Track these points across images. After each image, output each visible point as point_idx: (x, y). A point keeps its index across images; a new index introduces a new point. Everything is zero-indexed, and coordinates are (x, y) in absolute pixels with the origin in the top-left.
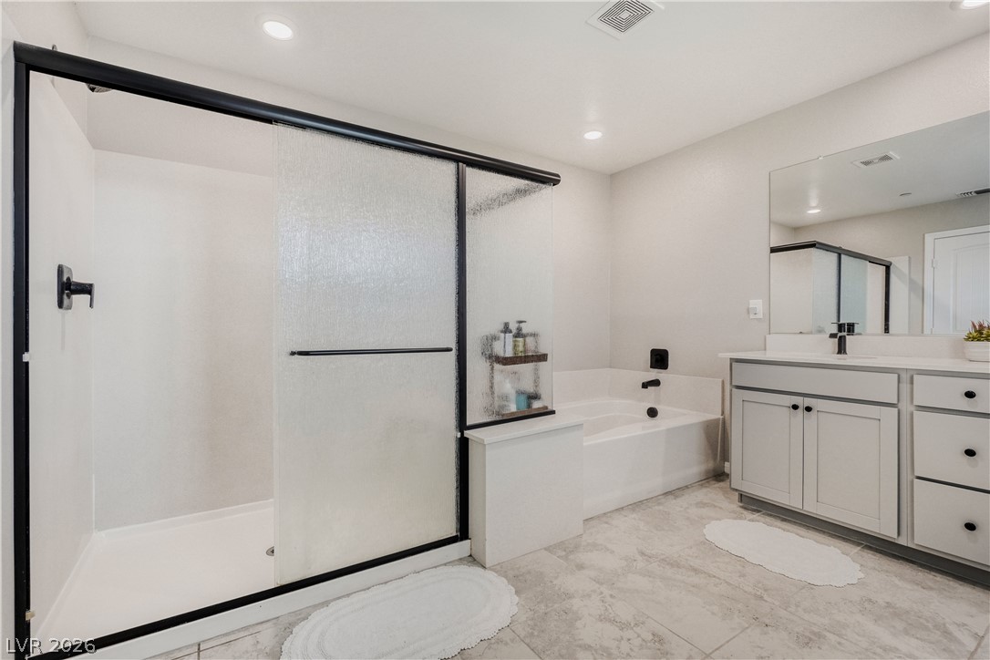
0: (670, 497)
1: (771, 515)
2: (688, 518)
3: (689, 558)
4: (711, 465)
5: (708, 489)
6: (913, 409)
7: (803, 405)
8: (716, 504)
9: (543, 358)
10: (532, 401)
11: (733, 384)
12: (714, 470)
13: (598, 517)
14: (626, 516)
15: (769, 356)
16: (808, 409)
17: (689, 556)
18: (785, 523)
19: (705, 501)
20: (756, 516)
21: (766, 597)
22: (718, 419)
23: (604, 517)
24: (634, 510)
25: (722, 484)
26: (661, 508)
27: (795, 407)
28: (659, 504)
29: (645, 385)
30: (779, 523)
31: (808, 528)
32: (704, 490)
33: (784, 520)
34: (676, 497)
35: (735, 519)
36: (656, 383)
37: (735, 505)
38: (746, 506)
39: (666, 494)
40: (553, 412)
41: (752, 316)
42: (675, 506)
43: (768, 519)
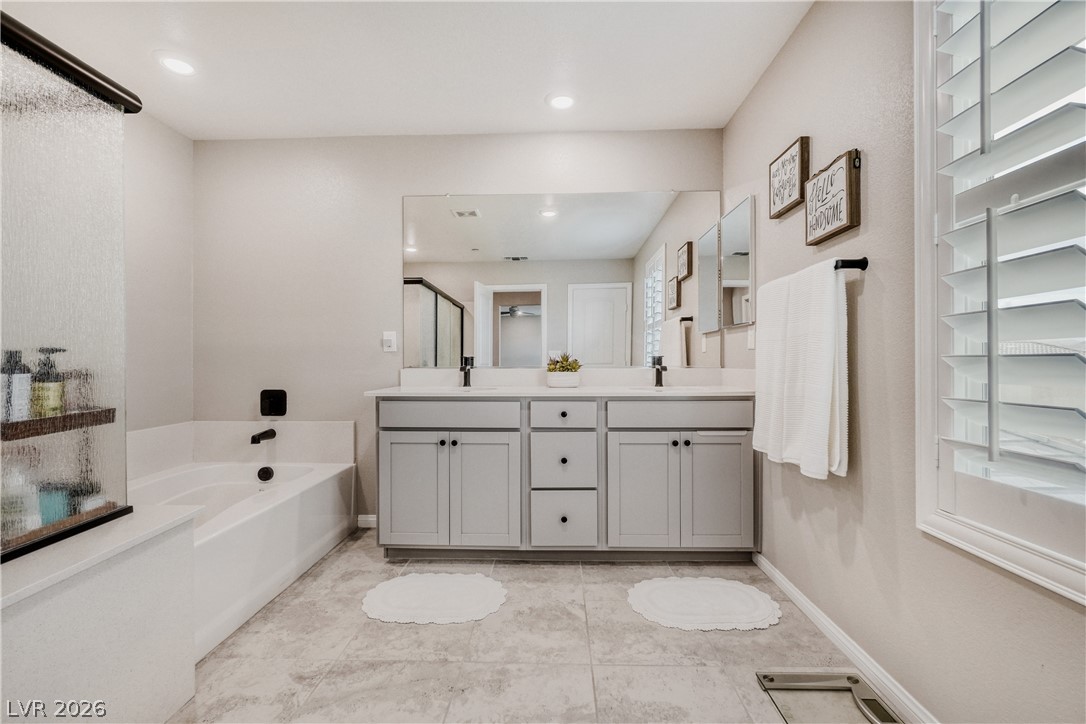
0: (309, 579)
1: (418, 561)
2: (339, 600)
3: (360, 652)
4: (345, 524)
5: (348, 554)
6: (529, 430)
7: (448, 439)
8: (363, 569)
9: (107, 416)
10: (81, 499)
11: (381, 425)
12: (349, 528)
13: (213, 654)
14: (257, 632)
15: (404, 391)
16: (454, 443)
17: (358, 650)
18: (432, 565)
19: (351, 569)
20: (405, 568)
21: (450, 658)
22: (351, 468)
23: (223, 649)
24: (265, 618)
25: (359, 542)
26: (302, 599)
27: (443, 443)
28: (297, 595)
29: (256, 440)
30: (427, 567)
31: (451, 561)
32: (345, 556)
33: (431, 562)
34: (316, 577)
35: (388, 579)
36: (270, 434)
37: (382, 564)
38: (392, 560)
39: (302, 577)
40: (128, 510)
41: (386, 349)
42: (318, 590)
43: (418, 566)
